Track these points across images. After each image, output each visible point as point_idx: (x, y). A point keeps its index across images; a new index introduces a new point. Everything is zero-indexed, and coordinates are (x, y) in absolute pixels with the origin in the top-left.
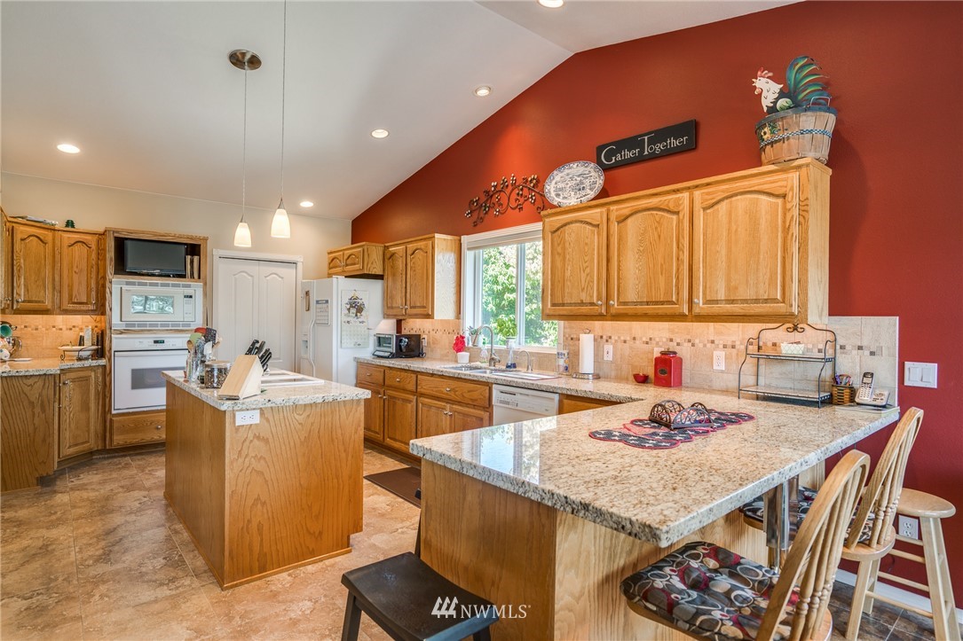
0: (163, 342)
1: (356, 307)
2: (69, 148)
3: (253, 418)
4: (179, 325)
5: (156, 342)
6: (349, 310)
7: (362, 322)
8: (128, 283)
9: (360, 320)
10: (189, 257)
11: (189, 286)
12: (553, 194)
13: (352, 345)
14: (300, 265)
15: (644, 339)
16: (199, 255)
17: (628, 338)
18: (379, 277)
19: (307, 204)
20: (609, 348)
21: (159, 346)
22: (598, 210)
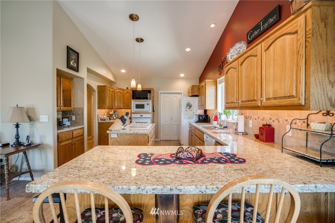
0: (142, 116)
1: (189, 106)
2: (123, 71)
3: (115, 136)
4: (146, 112)
5: (141, 116)
6: (187, 107)
7: (191, 111)
8: (135, 101)
9: (191, 110)
10: (148, 94)
11: (148, 101)
12: (230, 58)
13: (188, 118)
14: (182, 94)
15: (262, 118)
16: (151, 93)
17: (257, 118)
18: (197, 96)
19: (182, 75)
20: (251, 122)
21: (141, 117)
22: (236, 62)
